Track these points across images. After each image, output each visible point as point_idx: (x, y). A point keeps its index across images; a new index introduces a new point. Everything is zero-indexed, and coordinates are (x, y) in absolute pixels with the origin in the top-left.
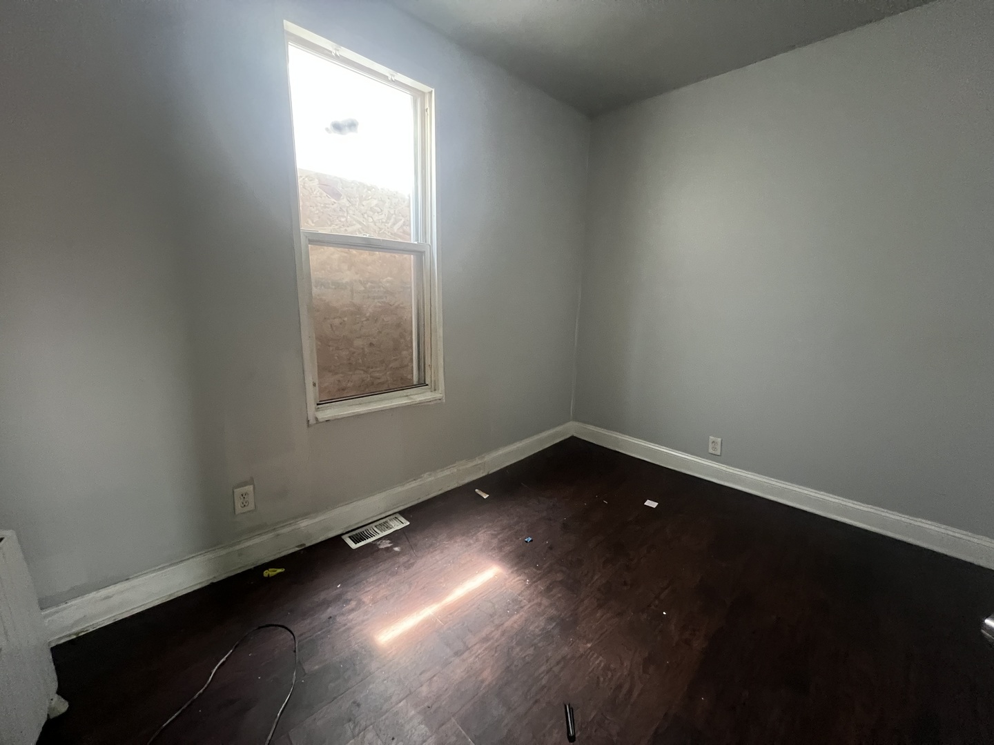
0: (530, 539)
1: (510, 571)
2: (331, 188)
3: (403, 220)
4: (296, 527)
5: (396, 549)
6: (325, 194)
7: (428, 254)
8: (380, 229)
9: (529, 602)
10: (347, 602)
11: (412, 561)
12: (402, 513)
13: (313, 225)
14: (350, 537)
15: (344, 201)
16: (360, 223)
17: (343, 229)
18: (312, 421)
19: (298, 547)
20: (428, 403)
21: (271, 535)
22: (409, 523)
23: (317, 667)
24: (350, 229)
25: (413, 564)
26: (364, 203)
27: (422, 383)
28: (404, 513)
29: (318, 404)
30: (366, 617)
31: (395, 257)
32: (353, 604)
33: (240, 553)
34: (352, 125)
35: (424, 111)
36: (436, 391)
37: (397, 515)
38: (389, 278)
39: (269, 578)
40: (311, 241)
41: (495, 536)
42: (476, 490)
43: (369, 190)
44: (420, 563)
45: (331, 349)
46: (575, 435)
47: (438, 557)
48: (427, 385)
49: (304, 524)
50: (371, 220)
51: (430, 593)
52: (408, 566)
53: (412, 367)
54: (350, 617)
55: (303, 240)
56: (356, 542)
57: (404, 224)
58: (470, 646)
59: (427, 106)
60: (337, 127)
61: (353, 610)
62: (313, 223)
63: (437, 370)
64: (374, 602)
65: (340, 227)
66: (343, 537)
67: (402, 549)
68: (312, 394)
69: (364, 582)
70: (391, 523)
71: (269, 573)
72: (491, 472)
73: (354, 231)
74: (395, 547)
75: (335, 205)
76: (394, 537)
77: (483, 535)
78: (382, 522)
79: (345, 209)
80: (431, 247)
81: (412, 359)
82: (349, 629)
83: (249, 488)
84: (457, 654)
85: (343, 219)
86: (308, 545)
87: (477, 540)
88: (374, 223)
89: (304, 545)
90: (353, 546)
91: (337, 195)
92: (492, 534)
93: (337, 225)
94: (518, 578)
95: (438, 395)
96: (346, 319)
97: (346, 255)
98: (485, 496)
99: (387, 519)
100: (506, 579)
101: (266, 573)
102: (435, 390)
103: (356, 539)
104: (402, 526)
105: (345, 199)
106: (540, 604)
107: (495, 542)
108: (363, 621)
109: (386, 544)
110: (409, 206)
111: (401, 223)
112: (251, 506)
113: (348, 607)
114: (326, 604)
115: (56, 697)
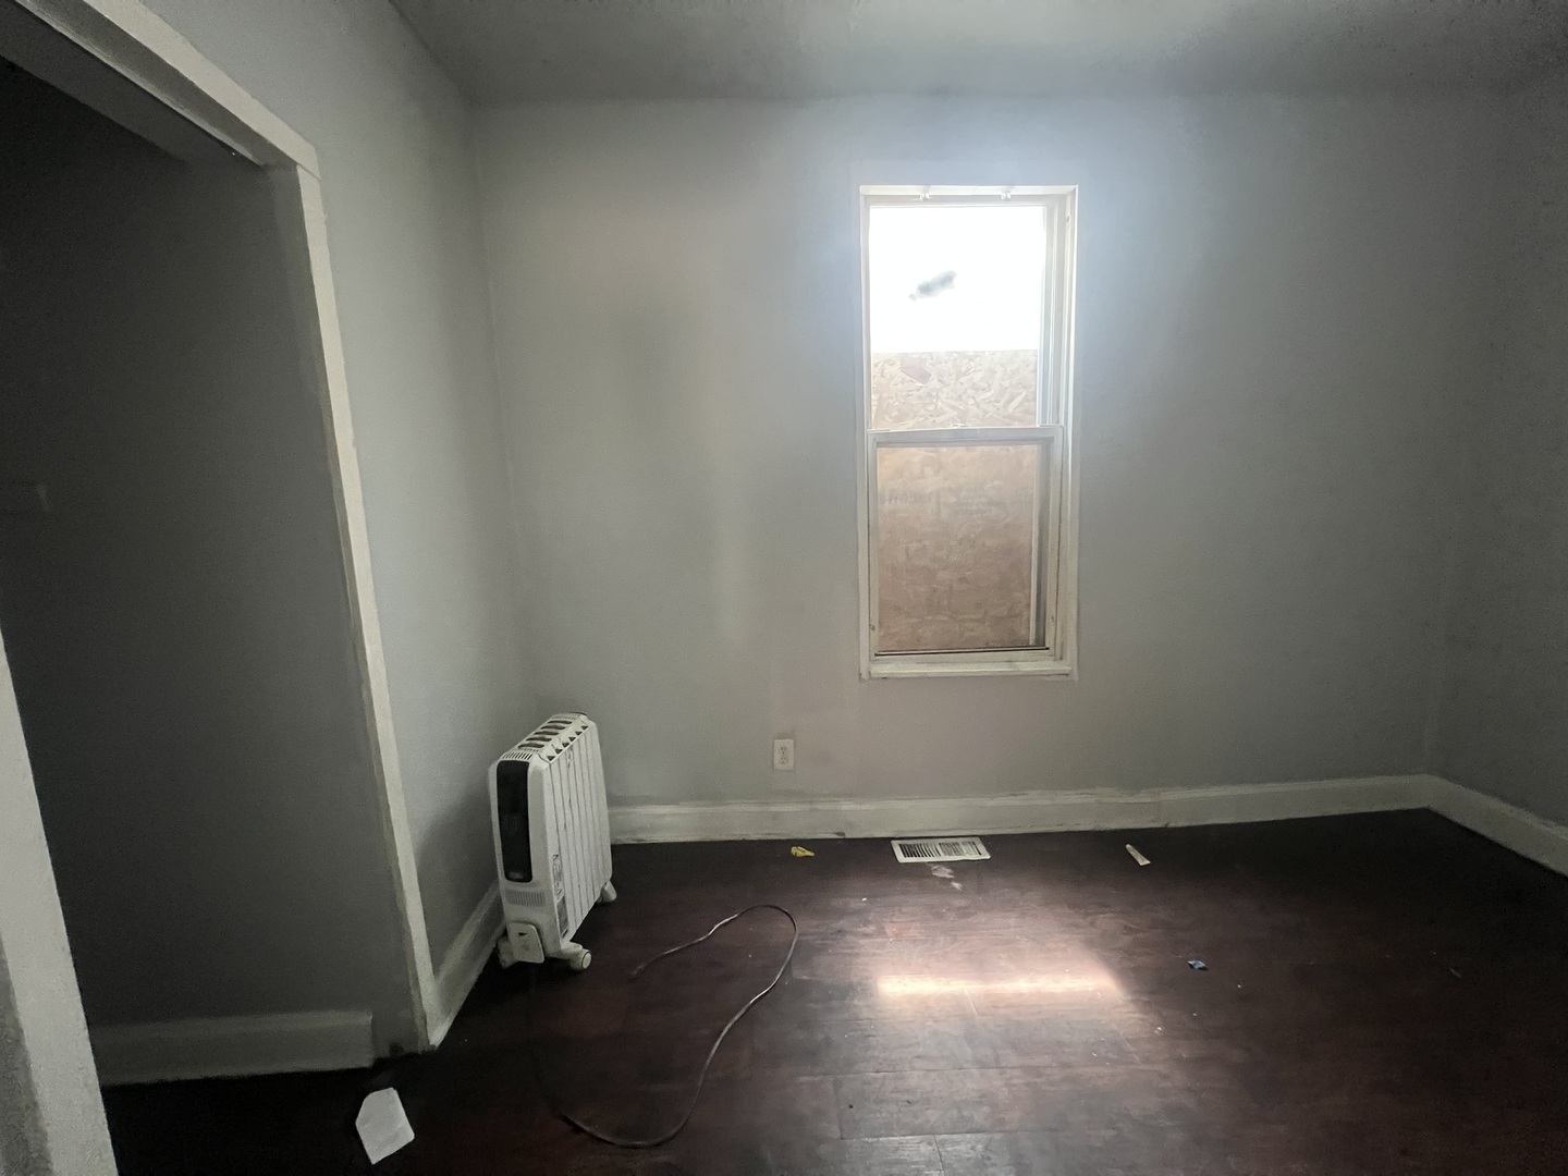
0: (1202, 964)
1: (1129, 998)
2: (918, 370)
3: (1024, 394)
4: (838, 807)
5: (956, 885)
6: (908, 378)
7: (1058, 442)
8: (986, 412)
9: (1146, 1061)
10: (866, 923)
11: (971, 911)
12: (985, 839)
13: (891, 421)
14: (900, 845)
15: (934, 383)
16: (954, 408)
17: (931, 420)
18: (865, 676)
19: (837, 834)
20: (1046, 678)
21: (806, 807)
22: (989, 857)
23: (806, 977)
24: (938, 420)
25: (971, 915)
26: (962, 380)
27: (1040, 644)
28: (989, 841)
29: (876, 655)
30: (878, 951)
31: (1008, 450)
32: (871, 929)
33: (775, 816)
34: (946, 280)
35: (1063, 221)
36: (1063, 661)
37: (977, 840)
38: (996, 483)
39: (795, 857)
40: (879, 444)
41: (1128, 930)
42: (1128, 846)
43: (971, 360)
44: (982, 918)
45: (904, 583)
46: (1434, 807)
47: (1012, 921)
48: (1048, 649)
49: (847, 806)
50: (972, 401)
51: (977, 964)
52: (963, 913)
53: (1029, 617)
54: (862, 942)
55: (870, 445)
56: (906, 854)
57: (1026, 399)
58: (1003, 1065)
59: (1068, 214)
60: (926, 289)
61: (866, 935)
62: (891, 418)
63: (1065, 624)
64: (898, 936)
65: (926, 419)
66: (893, 842)
67: (964, 888)
68: (866, 641)
69: (897, 909)
70: (963, 847)
71: (799, 851)
72: (1172, 825)
73: (947, 422)
74: (956, 881)
75: (922, 391)
76: (960, 868)
77: (1107, 922)
78: (950, 841)
79: (934, 394)
80: (1064, 429)
81: (1029, 605)
82: (857, 955)
83: (789, 743)
84: (982, 1065)
85: (931, 408)
86: (848, 836)
87: (1092, 924)
88: (977, 405)
89: (844, 834)
90: (901, 858)
91: (924, 377)
92: (1125, 927)
93: (921, 416)
94: (1137, 1015)
95: (1064, 667)
96: (927, 543)
97: (932, 454)
98: (1143, 861)
99: (960, 840)
100: (1117, 1007)
101: (794, 850)
102: (1061, 659)
103: (908, 852)
104: (974, 857)
105: (936, 380)
106: (1165, 1077)
107: (1127, 939)
108: (874, 954)
109: (945, 873)
110: (1035, 371)
111: (1019, 399)
112: (790, 764)
113: (864, 929)
114: (843, 913)
115: (609, 884)
